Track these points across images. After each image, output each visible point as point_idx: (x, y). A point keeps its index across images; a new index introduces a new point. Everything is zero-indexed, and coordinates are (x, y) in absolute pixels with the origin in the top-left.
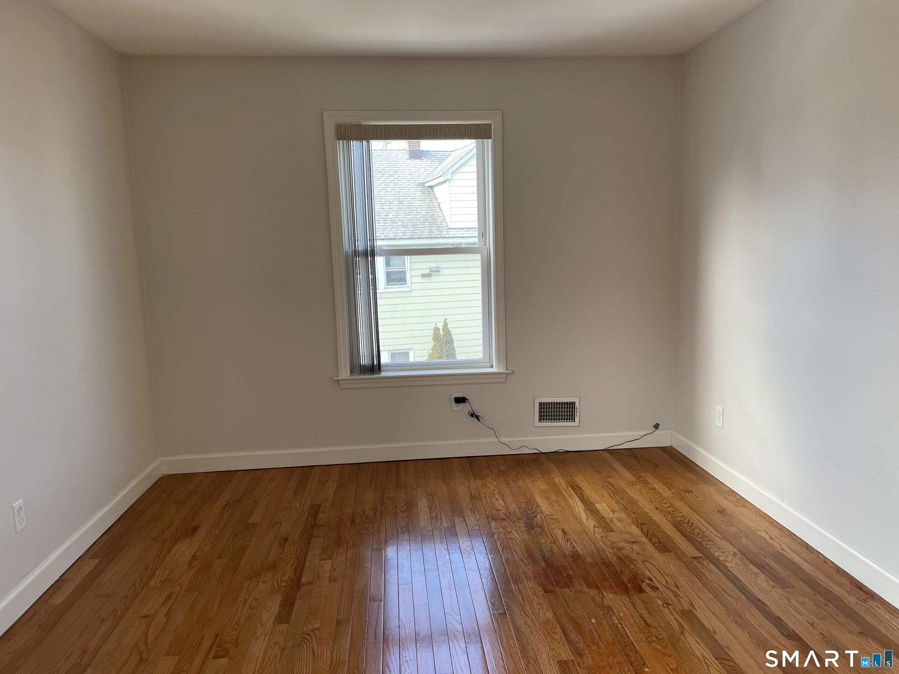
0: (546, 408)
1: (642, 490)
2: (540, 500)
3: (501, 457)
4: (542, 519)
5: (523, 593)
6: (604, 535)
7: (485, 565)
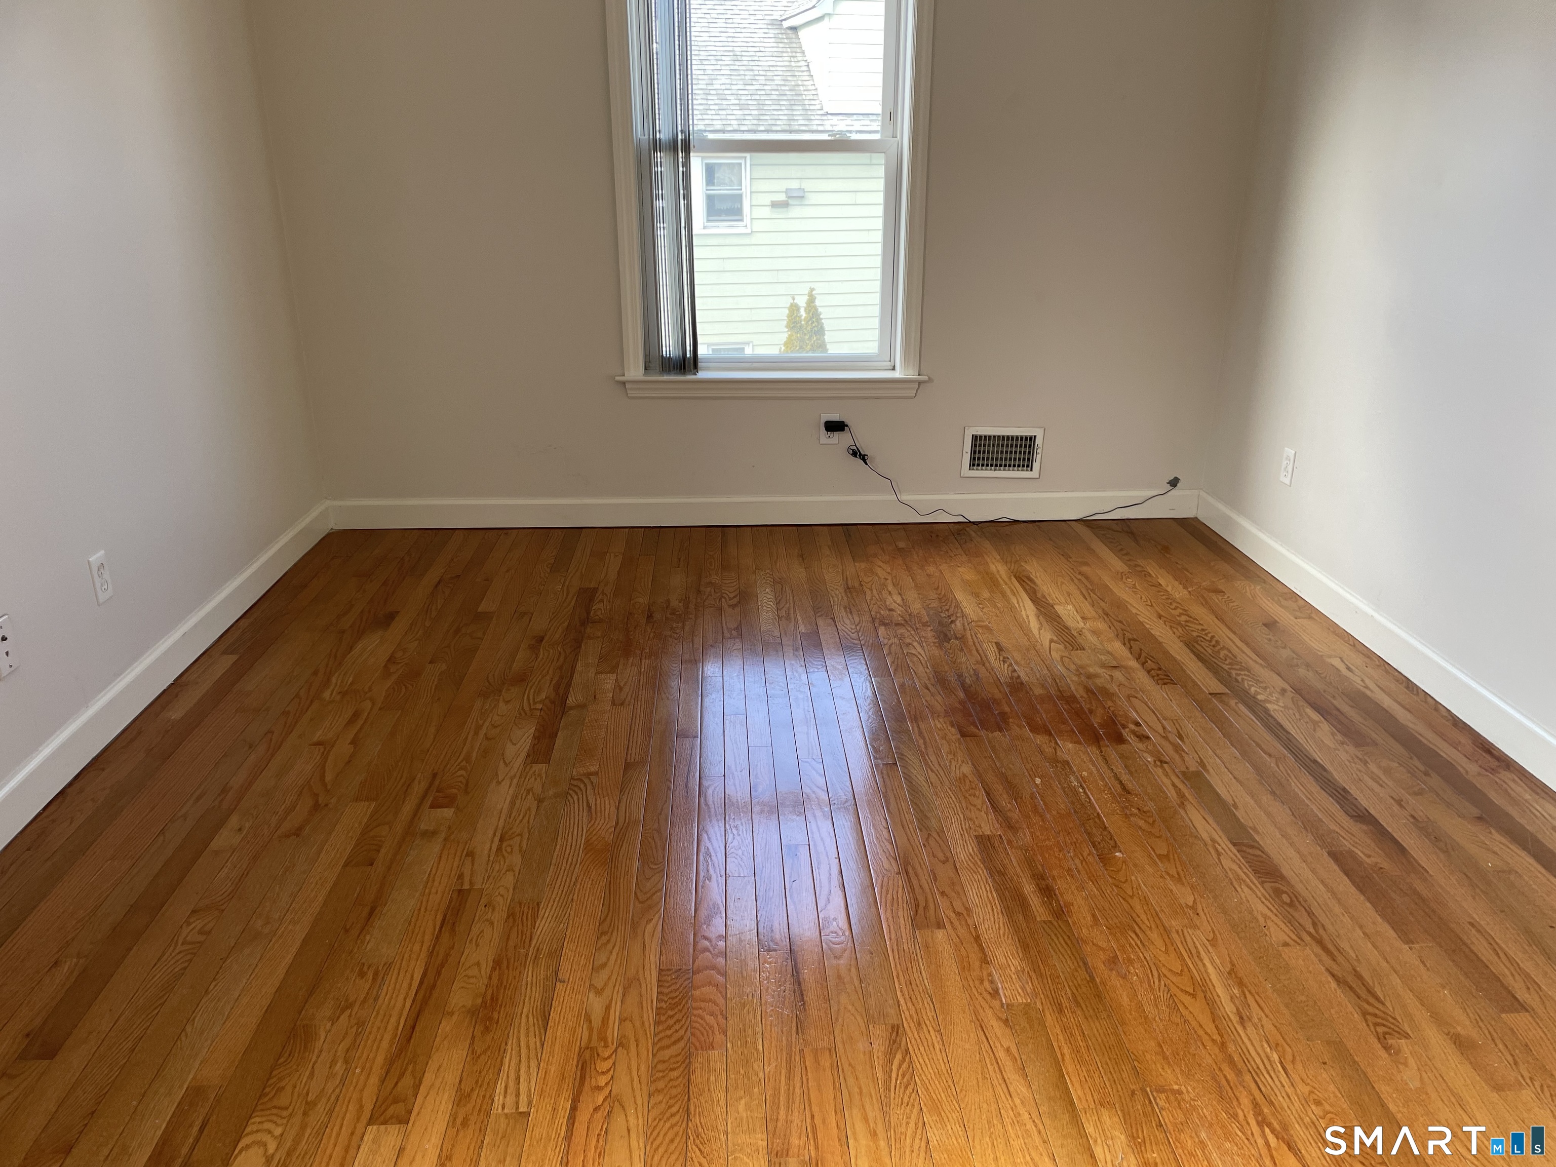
0: (985, 445)
1: (1138, 587)
2: (961, 596)
3: (901, 527)
4: (964, 626)
5: (926, 735)
6: (1066, 654)
7: (865, 692)
